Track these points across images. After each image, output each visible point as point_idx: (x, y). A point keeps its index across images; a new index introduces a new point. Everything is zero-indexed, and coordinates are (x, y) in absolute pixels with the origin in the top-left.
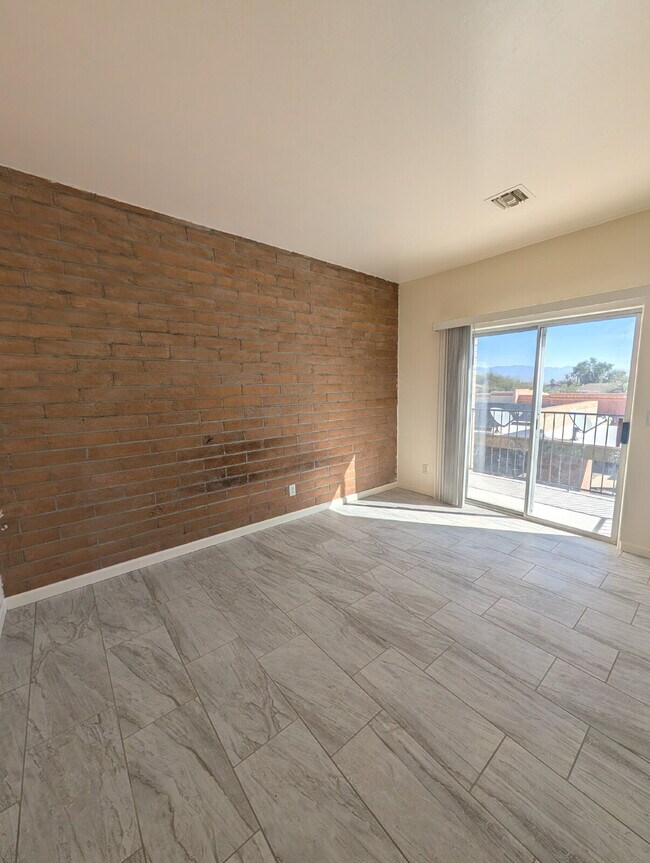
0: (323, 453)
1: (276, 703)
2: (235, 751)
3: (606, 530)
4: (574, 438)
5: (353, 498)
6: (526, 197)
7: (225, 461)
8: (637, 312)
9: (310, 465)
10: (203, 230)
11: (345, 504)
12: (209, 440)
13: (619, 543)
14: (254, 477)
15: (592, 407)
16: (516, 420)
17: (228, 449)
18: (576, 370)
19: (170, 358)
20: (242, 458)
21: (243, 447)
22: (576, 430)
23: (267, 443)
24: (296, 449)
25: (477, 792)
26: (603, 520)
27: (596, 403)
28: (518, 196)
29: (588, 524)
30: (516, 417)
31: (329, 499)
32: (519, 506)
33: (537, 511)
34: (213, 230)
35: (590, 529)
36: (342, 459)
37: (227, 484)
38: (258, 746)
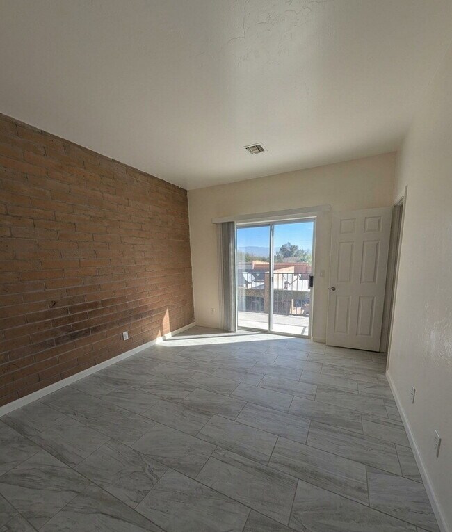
0: (146, 307)
1: (152, 466)
2: (132, 500)
3: (306, 333)
4: (286, 287)
5: (169, 335)
6: (263, 150)
7: (70, 319)
8: (314, 219)
9: (137, 317)
10: (33, 129)
11: (165, 340)
12: (55, 303)
13: (312, 337)
14: (95, 330)
15: (292, 270)
16: (257, 279)
17: (72, 310)
18: (281, 249)
19: (11, 236)
20: (84, 316)
21: (85, 307)
22: (286, 283)
23: (104, 303)
24: (126, 305)
25: (271, 464)
26: (305, 328)
27: (293, 268)
28: (259, 149)
29: (298, 331)
30: (256, 278)
31: (153, 338)
32: (266, 327)
33: (275, 328)
34: (42, 131)
35: (299, 333)
36: (160, 310)
37: (73, 337)
38: (147, 492)
